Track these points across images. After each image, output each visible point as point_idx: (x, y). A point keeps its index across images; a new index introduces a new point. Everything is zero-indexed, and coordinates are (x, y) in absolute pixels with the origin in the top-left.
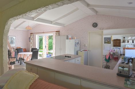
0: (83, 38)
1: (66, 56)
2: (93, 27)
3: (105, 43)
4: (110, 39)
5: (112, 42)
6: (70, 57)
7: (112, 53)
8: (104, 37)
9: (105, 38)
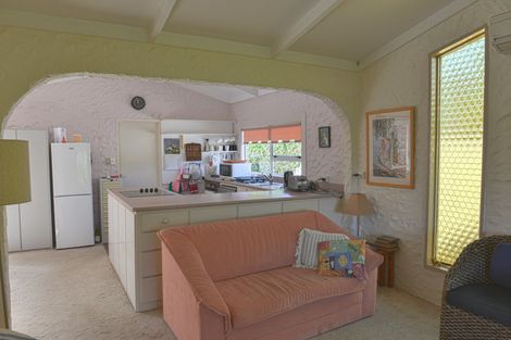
0: (99, 138)
1: (142, 191)
2: (134, 107)
3: (167, 152)
4: (177, 142)
5: (183, 151)
6: (156, 190)
7: (186, 177)
8: (163, 136)
9: (166, 140)
